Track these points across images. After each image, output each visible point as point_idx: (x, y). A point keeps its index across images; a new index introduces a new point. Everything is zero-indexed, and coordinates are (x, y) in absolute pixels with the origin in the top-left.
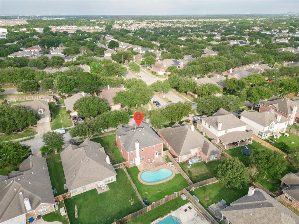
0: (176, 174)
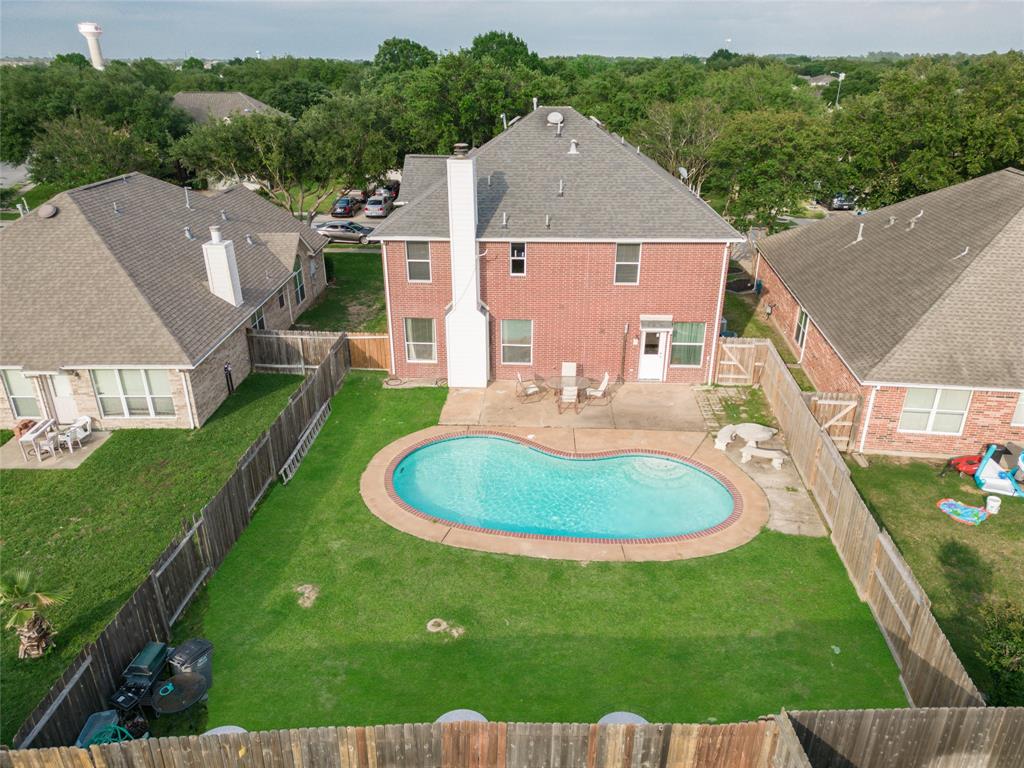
0: (764, 531)
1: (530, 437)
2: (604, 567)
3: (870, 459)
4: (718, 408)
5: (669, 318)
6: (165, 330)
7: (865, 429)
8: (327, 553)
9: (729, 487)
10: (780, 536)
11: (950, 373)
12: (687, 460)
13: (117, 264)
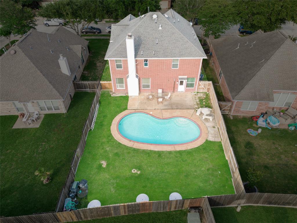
0: (207, 140)
1: (151, 113)
2: (170, 153)
3: (234, 116)
4: (198, 100)
5: (186, 77)
6: (54, 89)
7: (233, 110)
8: (106, 151)
9: (199, 127)
10: (210, 142)
11: (254, 98)
12: (189, 119)
13: (37, 69)
